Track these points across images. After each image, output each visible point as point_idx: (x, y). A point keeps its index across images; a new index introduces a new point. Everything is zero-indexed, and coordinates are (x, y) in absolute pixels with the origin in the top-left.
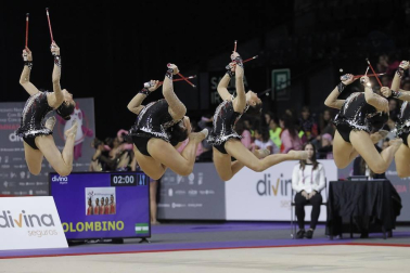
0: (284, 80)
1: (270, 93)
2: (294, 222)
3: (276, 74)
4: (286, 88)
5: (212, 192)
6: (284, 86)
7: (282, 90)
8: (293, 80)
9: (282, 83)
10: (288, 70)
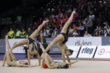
0: (20, 19)
1: (16, 22)
2: (24, 54)
3: (18, 17)
4: (21, 21)
5: (2, 46)
6: (20, 20)
7: (20, 21)
8: (22, 19)
9: (19, 20)
10: (21, 16)
